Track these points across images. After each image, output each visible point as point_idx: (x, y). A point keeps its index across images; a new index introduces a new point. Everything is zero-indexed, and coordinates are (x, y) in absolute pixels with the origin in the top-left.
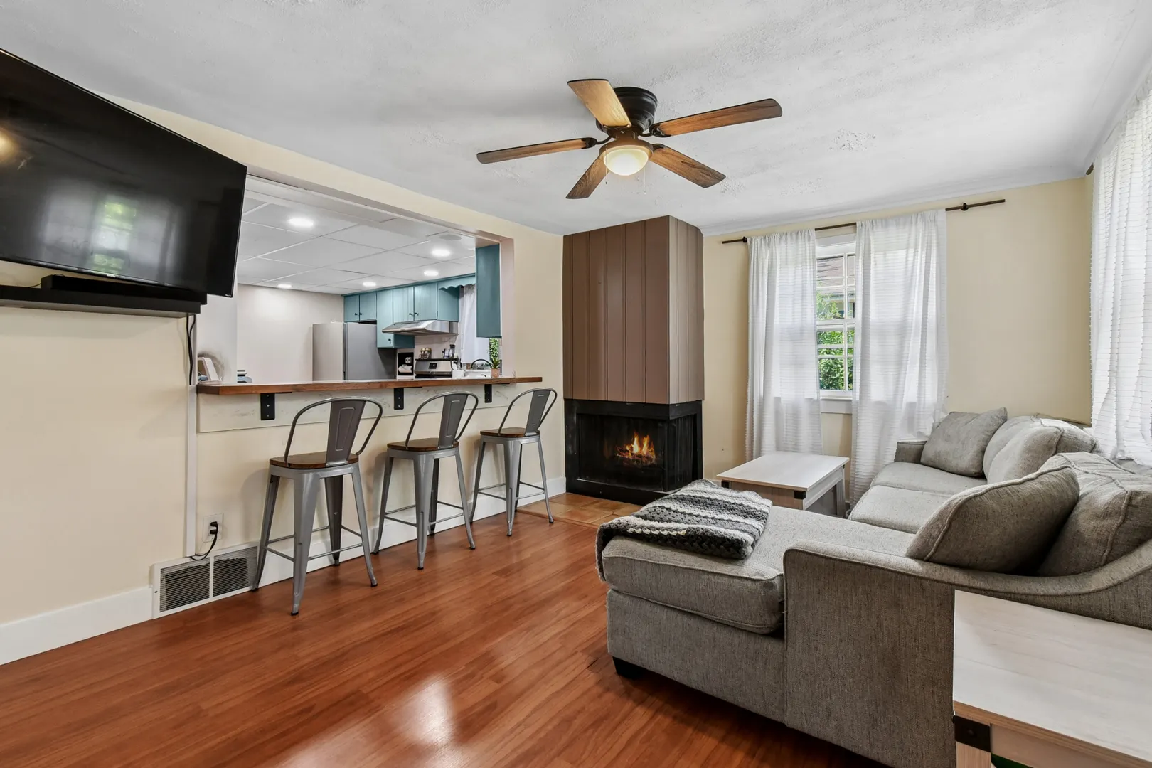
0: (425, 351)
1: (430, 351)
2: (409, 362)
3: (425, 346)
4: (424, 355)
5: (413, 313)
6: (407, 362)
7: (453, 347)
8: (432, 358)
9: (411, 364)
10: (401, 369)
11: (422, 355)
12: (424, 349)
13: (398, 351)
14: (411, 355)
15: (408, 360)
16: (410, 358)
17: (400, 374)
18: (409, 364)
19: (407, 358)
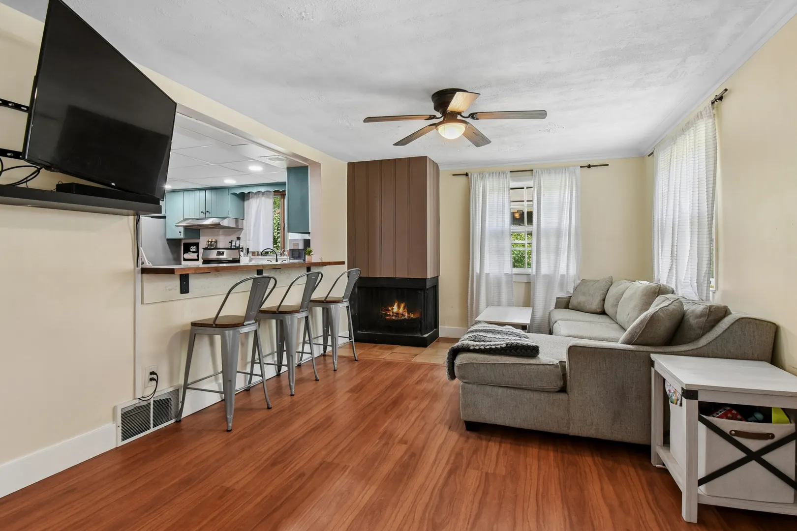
0: (211, 242)
1: (216, 242)
2: (195, 250)
3: (212, 237)
4: (211, 245)
5: (204, 212)
6: (191, 250)
7: (238, 238)
8: (218, 247)
9: (197, 252)
10: (187, 256)
11: (208, 245)
12: (211, 240)
13: (183, 242)
14: (197, 245)
15: (193, 249)
16: (195, 247)
17: (185, 260)
18: (193, 252)
19: (192, 247)
